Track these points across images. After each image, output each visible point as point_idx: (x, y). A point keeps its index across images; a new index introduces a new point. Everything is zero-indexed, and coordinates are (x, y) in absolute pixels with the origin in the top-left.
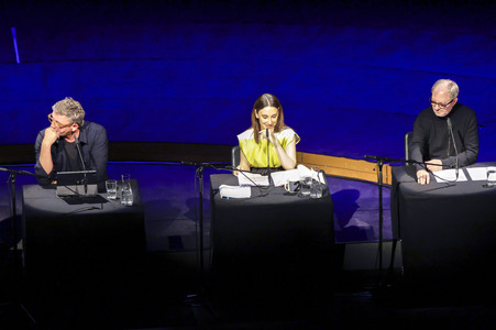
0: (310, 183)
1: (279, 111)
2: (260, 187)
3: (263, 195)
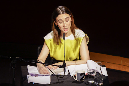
3: (60, 82)
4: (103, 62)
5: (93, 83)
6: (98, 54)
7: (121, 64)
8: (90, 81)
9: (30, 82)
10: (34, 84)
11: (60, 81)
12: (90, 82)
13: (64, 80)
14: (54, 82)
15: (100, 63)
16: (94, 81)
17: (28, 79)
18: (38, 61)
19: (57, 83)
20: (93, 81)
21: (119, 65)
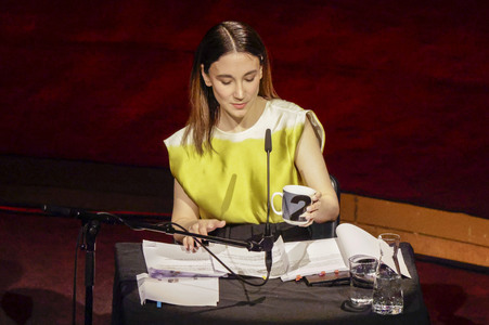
0: (373, 275)
1: (262, 63)
2: (243, 278)
3: (251, 300)
4: (406, 234)
5: (369, 306)
6: (388, 203)
7: (470, 240)
8: (357, 298)
9: (147, 301)
10: (159, 305)
11: (253, 298)
12: (359, 301)
13: (265, 293)
14: (231, 301)
15: (392, 237)
16: (371, 300)
17: (140, 289)
18: (174, 226)
19: (242, 303)
20: (369, 297)
21: (461, 245)
